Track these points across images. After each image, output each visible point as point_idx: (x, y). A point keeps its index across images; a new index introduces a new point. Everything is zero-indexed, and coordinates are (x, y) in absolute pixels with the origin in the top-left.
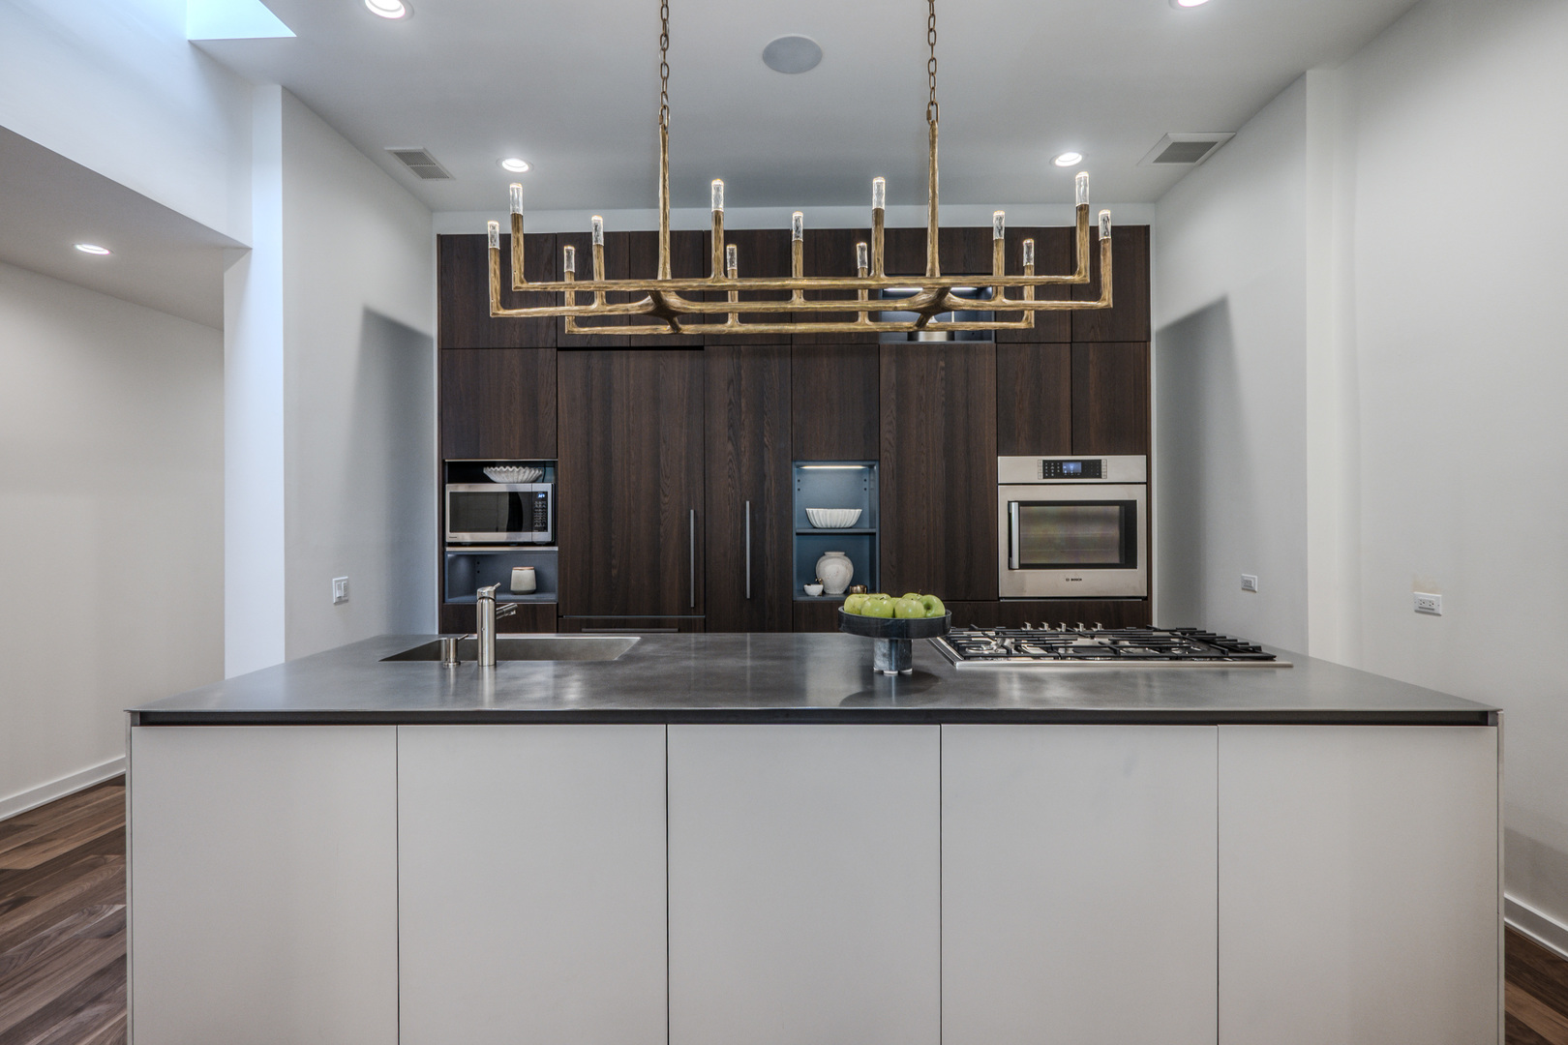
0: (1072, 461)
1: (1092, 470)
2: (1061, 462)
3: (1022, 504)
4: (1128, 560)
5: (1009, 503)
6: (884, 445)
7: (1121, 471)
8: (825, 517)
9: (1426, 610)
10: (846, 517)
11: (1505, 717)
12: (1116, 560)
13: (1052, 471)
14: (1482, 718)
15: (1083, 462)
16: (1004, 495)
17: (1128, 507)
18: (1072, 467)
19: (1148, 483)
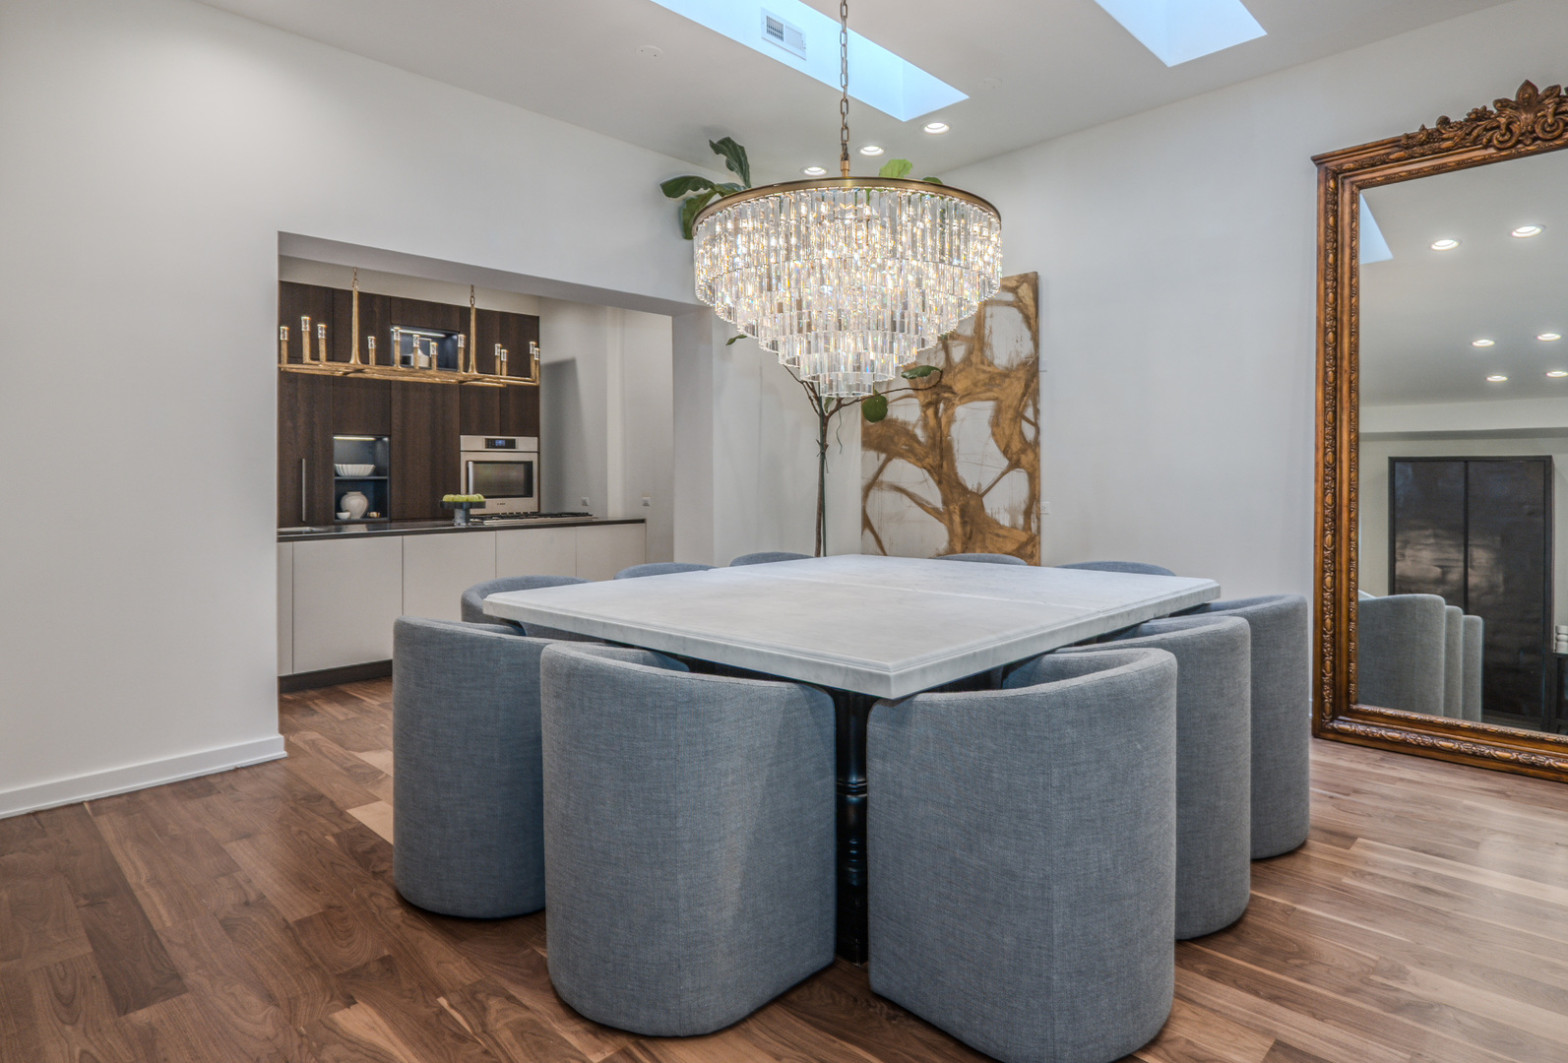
0: (500, 439)
1: (511, 445)
2: (495, 440)
3: (475, 462)
4: (529, 493)
5: (467, 462)
6: (394, 426)
7: (526, 446)
8: (349, 470)
9: (646, 504)
10: (364, 470)
11: (648, 522)
12: (522, 494)
13: (490, 444)
14: (642, 521)
15: (506, 440)
16: (464, 457)
17: (528, 465)
18: (500, 442)
19: (539, 453)
